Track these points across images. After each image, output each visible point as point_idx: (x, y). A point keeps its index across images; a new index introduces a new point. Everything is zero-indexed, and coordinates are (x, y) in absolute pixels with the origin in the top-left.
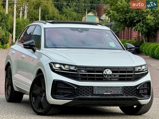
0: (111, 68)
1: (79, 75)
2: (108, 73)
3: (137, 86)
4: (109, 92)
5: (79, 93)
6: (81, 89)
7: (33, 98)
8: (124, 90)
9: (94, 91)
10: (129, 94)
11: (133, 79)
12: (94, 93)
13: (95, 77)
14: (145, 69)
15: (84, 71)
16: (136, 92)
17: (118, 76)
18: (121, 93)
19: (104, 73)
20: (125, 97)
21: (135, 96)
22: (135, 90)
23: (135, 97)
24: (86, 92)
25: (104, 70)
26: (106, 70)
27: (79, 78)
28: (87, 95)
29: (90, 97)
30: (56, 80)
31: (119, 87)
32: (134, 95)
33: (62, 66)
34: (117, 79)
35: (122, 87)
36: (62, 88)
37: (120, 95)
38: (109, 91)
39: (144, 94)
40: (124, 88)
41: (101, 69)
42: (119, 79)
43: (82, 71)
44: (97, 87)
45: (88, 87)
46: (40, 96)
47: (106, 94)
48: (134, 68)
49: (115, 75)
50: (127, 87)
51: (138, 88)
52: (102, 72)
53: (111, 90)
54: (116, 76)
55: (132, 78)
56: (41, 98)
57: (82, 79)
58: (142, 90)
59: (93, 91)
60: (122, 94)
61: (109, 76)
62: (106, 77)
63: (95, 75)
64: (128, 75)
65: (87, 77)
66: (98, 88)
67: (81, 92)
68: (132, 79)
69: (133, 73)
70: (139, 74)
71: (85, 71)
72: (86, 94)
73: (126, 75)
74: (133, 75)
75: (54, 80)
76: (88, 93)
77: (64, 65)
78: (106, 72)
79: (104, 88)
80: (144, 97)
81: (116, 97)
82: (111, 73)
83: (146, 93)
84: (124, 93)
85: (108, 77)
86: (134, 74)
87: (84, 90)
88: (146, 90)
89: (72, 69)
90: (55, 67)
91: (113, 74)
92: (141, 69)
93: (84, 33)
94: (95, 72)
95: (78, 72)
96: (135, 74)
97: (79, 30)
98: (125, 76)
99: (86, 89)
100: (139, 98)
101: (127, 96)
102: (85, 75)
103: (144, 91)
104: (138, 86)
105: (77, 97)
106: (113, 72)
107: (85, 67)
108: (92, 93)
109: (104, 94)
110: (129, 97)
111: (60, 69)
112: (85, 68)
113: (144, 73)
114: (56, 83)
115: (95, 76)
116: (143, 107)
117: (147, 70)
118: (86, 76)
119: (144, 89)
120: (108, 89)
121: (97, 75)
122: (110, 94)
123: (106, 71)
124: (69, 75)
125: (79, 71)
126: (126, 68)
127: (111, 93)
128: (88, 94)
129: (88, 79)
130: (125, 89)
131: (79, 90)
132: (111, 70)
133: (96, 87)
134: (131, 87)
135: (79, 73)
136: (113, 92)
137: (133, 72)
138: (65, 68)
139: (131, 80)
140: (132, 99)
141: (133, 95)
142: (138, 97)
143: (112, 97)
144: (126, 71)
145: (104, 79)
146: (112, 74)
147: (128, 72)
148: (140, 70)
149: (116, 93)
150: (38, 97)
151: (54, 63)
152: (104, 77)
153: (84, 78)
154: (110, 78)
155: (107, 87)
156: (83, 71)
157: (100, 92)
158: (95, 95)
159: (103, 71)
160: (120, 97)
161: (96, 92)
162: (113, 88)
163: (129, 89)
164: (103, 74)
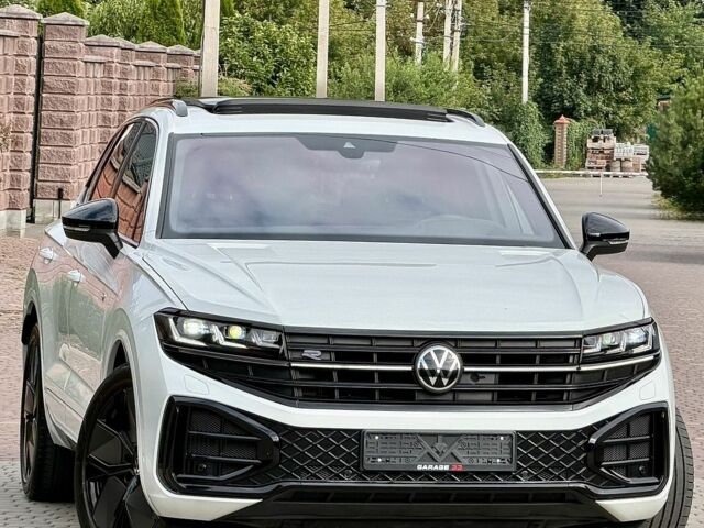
0: (455, 340)
1: (295, 375)
2: (439, 366)
3: (590, 430)
4: (443, 464)
5: (290, 464)
6: (303, 443)
7: (92, 484)
8: (519, 452)
9: (365, 454)
10: (546, 470)
11: (574, 396)
12: (368, 464)
13: (377, 385)
14: (645, 343)
15: (320, 353)
16: (585, 458)
17: (491, 380)
18: (508, 464)
19: (419, 367)
20: (524, 483)
21: (579, 478)
22: (584, 451)
23: (582, 486)
24: (326, 458)
25: (423, 348)
26: (431, 350)
27: (292, 388)
28: (332, 473)
29: (348, 482)
30: (180, 399)
31: (494, 436)
32: (574, 473)
33: (215, 329)
34: (488, 397)
35: (508, 435)
36: (213, 440)
37: (501, 474)
38: (443, 458)
39: (630, 470)
40: (519, 438)
41: (406, 346)
42: (499, 397)
43: (307, 353)
44: (383, 434)
45: (337, 434)
46: (121, 477)
47: (427, 472)
48: (579, 340)
49: (475, 375)
50: (535, 435)
51: (593, 440)
52: (410, 359)
53: (456, 452)
54: (480, 381)
55: (568, 391)
56: (127, 485)
57: (314, 394)
58: (622, 451)
59: (360, 451)
60: (512, 468)
61: (445, 381)
63: (376, 376)
64: (544, 378)
65: (336, 384)
66: (388, 441)
67: (303, 458)
68: (565, 395)
69: (573, 365)
70: (603, 371)
71: (327, 357)
72: (326, 468)
73: (536, 377)
74: (571, 373)
75: (171, 399)
76: (337, 464)
77: (225, 323)
79: (419, 441)
80: (628, 485)
81: (481, 484)
82: (455, 363)
83: (640, 464)
84: (519, 467)
85: (443, 386)
86: (574, 369)
87: (315, 450)
88: (645, 449)
89: (260, 344)
90: (182, 335)
91: (467, 369)
92: (618, 346)
94: (375, 357)
95: (289, 361)
96: (584, 368)
97: (348, 145)
98: (527, 378)
99: (327, 444)
100: (602, 492)
101: (536, 478)
102: (325, 375)
103: (632, 453)
104: (595, 431)
105: (284, 484)
106: (467, 359)
107: (327, 336)
108: (357, 466)
109: (420, 468)
110: (544, 484)
111: (203, 345)
112: (324, 341)
113: (633, 366)
114: (182, 414)
115: (377, 381)
117: (656, 351)
118: (332, 379)
119: (628, 445)
120: (440, 445)
121: (385, 376)
122: (446, 468)
123: (429, 354)
124: (248, 374)
125: (297, 355)
126: (536, 339)
127: (450, 467)
128: (334, 470)
129: (337, 393)
130: (525, 445)
131: (290, 449)
132: (455, 348)
133: (378, 434)
134: (559, 435)
135: (293, 365)
136: (466, 462)
137: (571, 360)
138: (227, 340)
139: (562, 399)
140: (563, 495)
141: (568, 473)
142: (595, 483)
143: (459, 484)
144: (535, 356)
145: (419, 397)
146: (462, 369)
147: (547, 359)
148: (610, 352)
149: (480, 463)
150: (114, 481)
151: (179, 315)
152: (421, 385)
153: (319, 391)
154: (450, 391)
155: (432, 436)
156: (313, 356)
157: (397, 460)
158: (373, 473)
159: (418, 355)
160: (502, 484)
161: (375, 458)
162: (466, 442)
163: (547, 445)
164: (414, 371)
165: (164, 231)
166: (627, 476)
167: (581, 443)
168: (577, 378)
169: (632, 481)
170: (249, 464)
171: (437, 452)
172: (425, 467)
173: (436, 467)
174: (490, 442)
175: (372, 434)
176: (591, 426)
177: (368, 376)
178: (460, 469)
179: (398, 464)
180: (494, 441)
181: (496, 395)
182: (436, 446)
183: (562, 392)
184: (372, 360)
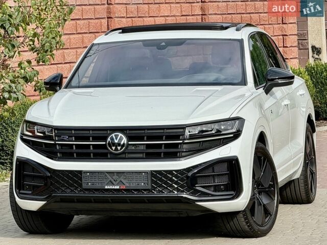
0: (127, 130)
1: (58, 147)
2: (116, 142)
4: (117, 185)
6: (59, 177)
8: (152, 180)
9: (84, 181)
10: (166, 188)
12: (84, 186)
13: (92, 151)
15: (67, 137)
17: (142, 147)
18: (147, 185)
19: (108, 142)
21: (183, 192)
23: (183, 195)
25: (110, 134)
26: (113, 135)
27: (57, 153)
29: (78, 194)
31: (140, 173)
32: (180, 190)
33: (36, 128)
34: (141, 155)
35: (146, 172)
37: (145, 190)
38: (118, 182)
40: (152, 173)
41: (102, 133)
42: (146, 155)
43: (63, 137)
44: (91, 172)
45: (73, 172)
48: (184, 128)
49: (135, 146)
51: (190, 174)
52: (104, 138)
53: (123, 180)
54: (137, 148)
55: (180, 152)
59: (81, 179)
60: (149, 187)
61: (119, 148)
62: (112, 150)
63: (91, 147)
64: (167, 146)
65: (74, 150)
66: (95, 175)
69: (181, 140)
70: (200, 142)
71: (71, 139)
72: (68, 187)
73: (163, 145)
75: (17, 158)
76: (73, 186)
78: (112, 139)
79: (106, 175)
81: (136, 194)
82: (124, 140)
83: (221, 185)
84: (152, 186)
85: (118, 150)
87: (63, 180)
88: (226, 178)
89: (47, 133)
91: (130, 143)
92: (211, 131)
94: (91, 138)
95: (55, 141)
96: (187, 141)
99: (68, 176)
100: (198, 198)
101: (162, 192)
103: (217, 180)
104: (191, 170)
105: (53, 195)
106: (130, 138)
107: (71, 130)
109: (106, 187)
110: (166, 195)
112: (70, 132)
113: (220, 139)
118: (73, 148)
119: (214, 176)
120: (115, 177)
122: (118, 187)
123: (112, 137)
125: (59, 138)
126: (163, 128)
127: (120, 187)
128: (72, 188)
129: (75, 154)
130: (155, 176)
131: (54, 179)
133: (88, 172)
135: (57, 142)
136: (127, 185)
137: (181, 137)
138: (38, 132)
139: (176, 155)
142: (192, 194)
143: (126, 195)
144: (163, 136)
145: (109, 156)
146: (127, 143)
148: (204, 133)
149: (134, 186)
152: (109, 151)
153: (67, 155)
154: (123, 153)
156: (65, 139)
157: (97, 184)
160: (146, 194)
161: (88, 184)
162: (127, 175)
163: (166, 177)
164: (106, 144)
167: (183, 176)
168: (184, 146)
171: (114, 180)
172: (109, 187)
173: (113, 187)
174: (139, 176)
175: (86, 172)
176: (189, 168)
178: (124, 188)
179: (98, 186)
180: (140, 175)
181: (144, 154)
182: (114, 177)
183: (177, 153)
184: (89, 139)
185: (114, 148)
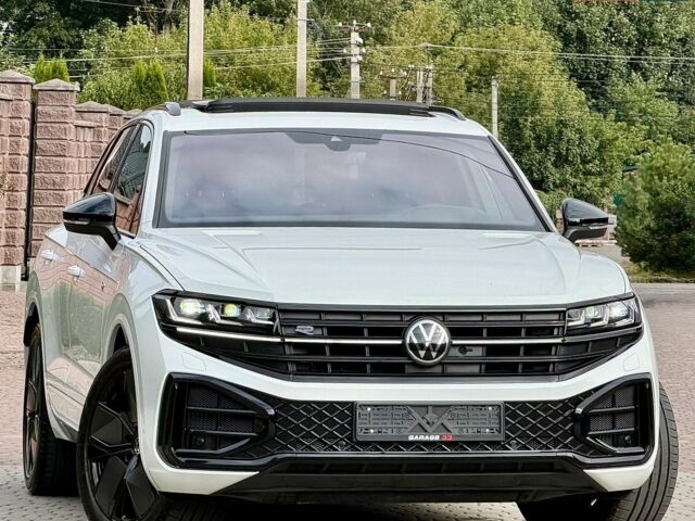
0: (443, 314)
1: (288, 350)
2: (428, 341)
3: (576, 400)
4: (435, 433)
5: (285, 436)
6: (298, 416)
7: (94, 465)
8: (507, 422)
9: (358, 426)
10: (535, 439)
11: (561, 367)
12: (360, 436)
13: (368, 358)
14: (627, 317)
15: (312, 329)
16: (572, 428)
17: (478, 352)
18: (496, 433)
19: (408, 341)
20: (513, 452)
21: (566, 446)
22: (572, 420)
23: (570, 455)
24: (320, 429)
25: (412, 322)
26: (419, 324)
27: (286, 362)
28: (326, 444)
29: (342, 453)
30: (180, 376)
31: (482, 406)
32: (560, 442)
33: (210, 308)
34: (476, 369)
35: (496, 406)
36: (210, 415)
37: (490, 443)
38: (435, 426)
39: (616, 440)
40: (507, 409)
41: (395, 321)
42: (486, 369)
43: (300, 329)
44: (375, 406)
45: (331, 406)
46: (122, 457)
47: (418, 442)
48: (562, 313)
49: (463, 348)
50: (523, 405)
51: (579, 410)
52: (399, 332)
53: (446, 423)
54: (468, 354)
55: (554, 363)
56: (127, 464)
57: (307, 368)
58: (607, 422)
59: (352, 423)
60: (501, 438)
61: (434, 354)
62: (419, 356)
63: (367, 350)
64: (530, 349)
65: (328, 357)
66: (381, 412)
67: (298, 430)
68: (551, 367)
69: (557, 337)
70: (587, 342)
71: (319, 332)
72: (320, 440)
73: (522, 349)
74: (556, 345)
75: (170, 377)
76: (331, 436)
77: (220, 302)
78: (417, 334)
79: (410, 412)
80: (615, 455)
81: (472, 453)
82: (443, 337)
83: (626, 434)
84: (507, 437)
85: (432, 358)
86: (559, 341)
87: (309, 423)
88: (630, 418)
89: (254, 320)
90: (180, 315)
91: (455, 342)
92: (601, 319)
93: (357, 154)
94: (366, 332)
95: (283, 336)
96: (569, 340)
97: (334, 139)
98: (514, 349)
99: (320, 416)
100: (588, 461)
101: (525, 448)
102: (318, 349)
103: (618, 424)
104: (581, 401)
105: (279, 456)
106: (455, 332)
107: (318, 312)
108: (350, 438)
109: (411, 438)
110: (534, 452)
111: (200, 323)
112: (316, 317)
113: (617, 338)
114: (180, 390)
115: (368, 355)
116: (627, 505)
117: (638, 324)
118: (324, 353)
119: (614, 415)
120: (430, 416)
121: (375, 350)
122: (437, 438)
123: (418, 328)
124: (243, 350)
125: (290, 331)
126: (521, 312)
127: (441, 437)
128: (329, 441)
129: (329, 367)
130: (514, 415)
131: (286, 423)
132: (443, 322)
133: (369, 406)
134: (545, 405)
135: (287, 340)
136: (456, 432)
137: (556, 332)
138: (222, 318)
139: (548, 370)
140: (551, 463)
141: (556, 442)
142: (583, 452)
143: (450, 454)
144: (520, 328)
145: (409, 370)
146: (450, 343)
147: (531, 332)
148: (593, 325)
149: (469, 434)
150: (114, 460)
151: (176, 295)
152: (410, 358)
153: (312, 365)
154: (440, 363)
155: (423, 407)
156: (305, 332)
157: (389, 431)
158: (366, 445)
159: (406, 329)
160: (492, 453)
161: (368, 429)
162: (455, 412)
163: (535, 415)
164: (404, 344)
165: (160, 221)
166: (613, 446)
167: (567, 413)
168: (562, 350)
169: (618, 450)
170: (246, 437)
171: (428, 423)
172: (416, 438)
173: (427, 438)
174: (479, 412)
175: (364, 405)
176: (577, 396)
177: (359, 349)
178: (450, 439)
179: (390, 434)
180: (483, 412)
181: (483, 367)
182: (427, 416)
183: (548, 364)
184: (363, 334)
185: (422, 353)
